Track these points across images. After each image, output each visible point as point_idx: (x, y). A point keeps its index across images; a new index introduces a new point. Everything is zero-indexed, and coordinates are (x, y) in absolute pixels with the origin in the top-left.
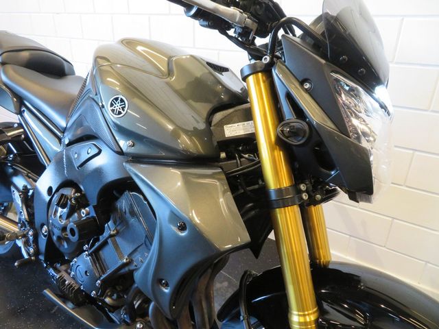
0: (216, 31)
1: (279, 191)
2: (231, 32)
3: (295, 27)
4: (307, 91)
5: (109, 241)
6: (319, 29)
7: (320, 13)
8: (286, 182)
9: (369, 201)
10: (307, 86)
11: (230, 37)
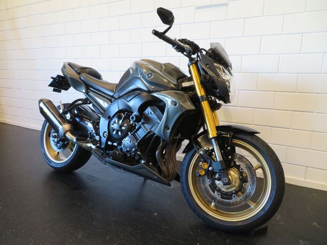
0: (180, 53)
1: (202, 96)
2: (185, 53)
3: (203, 51)
4: (208, 67)
5: (142, 126)
6: (210, 52)
7: (210, 48)
8: (203, 93)
9: (230, 102)
10: (208, 66)
11: (184, 55)
